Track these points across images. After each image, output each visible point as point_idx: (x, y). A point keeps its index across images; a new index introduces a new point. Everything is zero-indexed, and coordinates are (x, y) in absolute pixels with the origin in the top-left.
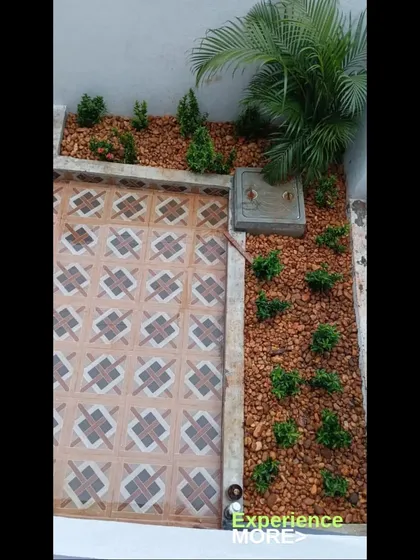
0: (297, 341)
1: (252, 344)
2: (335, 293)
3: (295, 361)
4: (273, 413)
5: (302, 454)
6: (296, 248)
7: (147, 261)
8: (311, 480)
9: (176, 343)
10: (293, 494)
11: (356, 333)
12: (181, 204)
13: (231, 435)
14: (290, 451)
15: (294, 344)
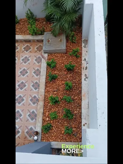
0: (62, 87)
1: (48, 88)
2: (75, 71)
3: (61, 93)
4: (53, 109)
5: (60, 121)
6: (64, 57)
7: (19, 65)
8: (62, 129)
9: (27, 89)
10: (57, 133)
11: (81, 83)
12: (30, 46)
13: (39, 116)
14: (57, 120)
15: (61, 88)
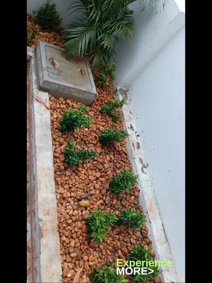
1: (61, 190)
2: (117, 149)
3: (98, 203)
15: (95, 188)
